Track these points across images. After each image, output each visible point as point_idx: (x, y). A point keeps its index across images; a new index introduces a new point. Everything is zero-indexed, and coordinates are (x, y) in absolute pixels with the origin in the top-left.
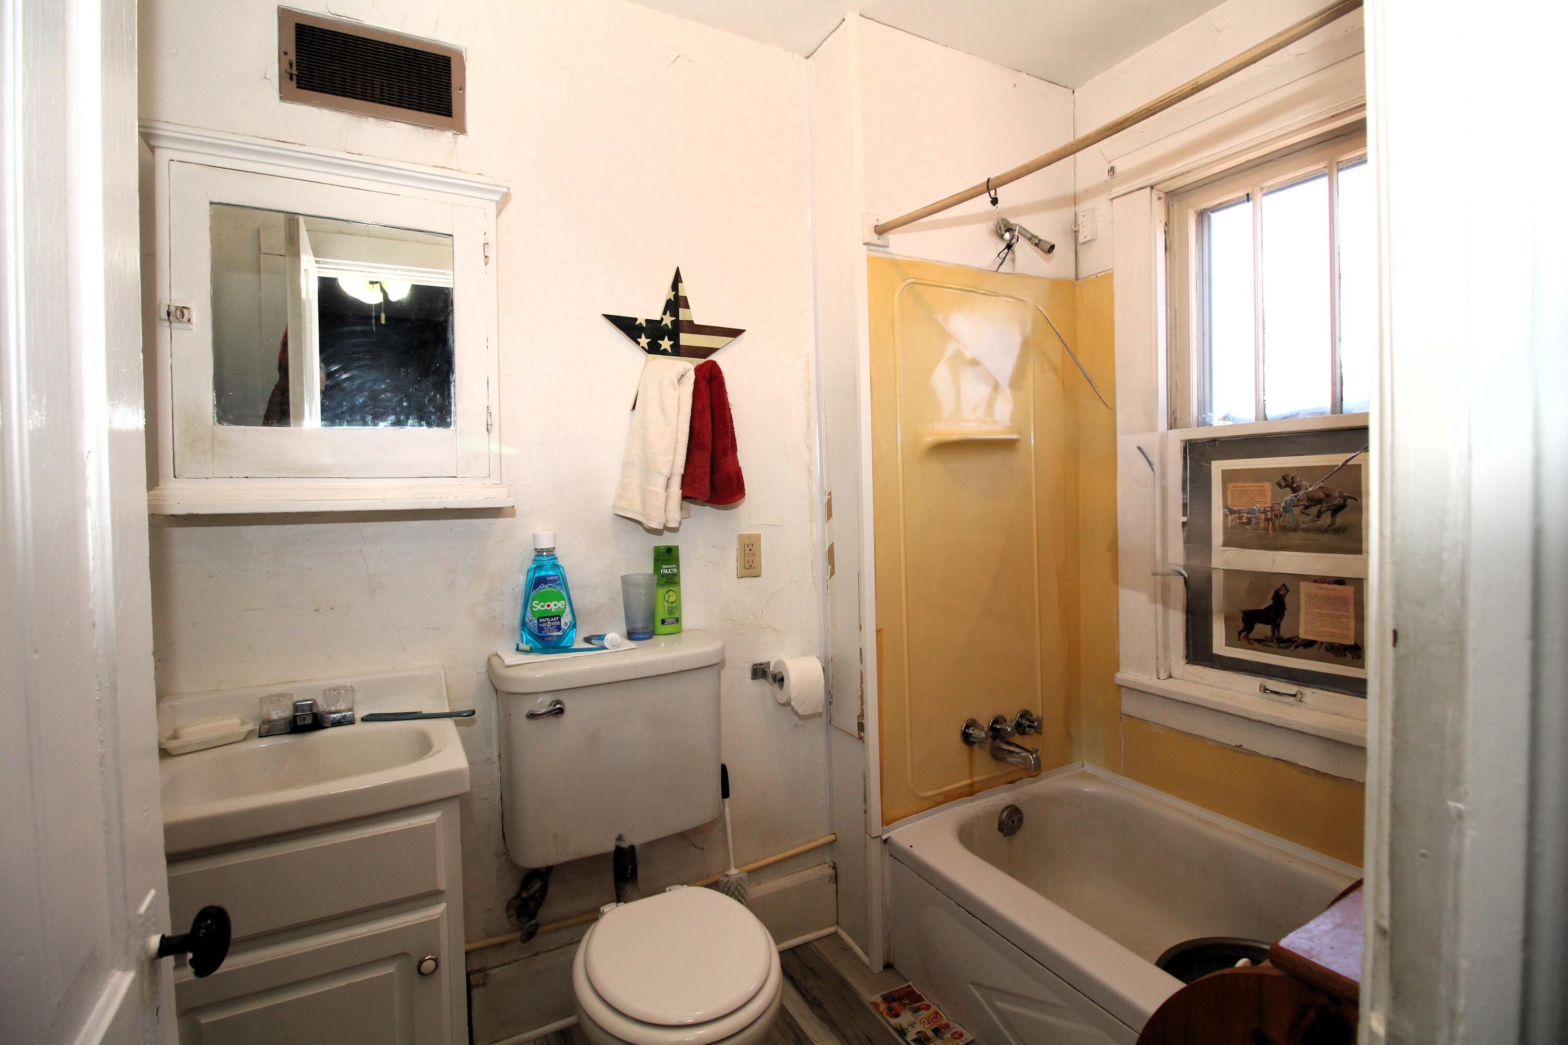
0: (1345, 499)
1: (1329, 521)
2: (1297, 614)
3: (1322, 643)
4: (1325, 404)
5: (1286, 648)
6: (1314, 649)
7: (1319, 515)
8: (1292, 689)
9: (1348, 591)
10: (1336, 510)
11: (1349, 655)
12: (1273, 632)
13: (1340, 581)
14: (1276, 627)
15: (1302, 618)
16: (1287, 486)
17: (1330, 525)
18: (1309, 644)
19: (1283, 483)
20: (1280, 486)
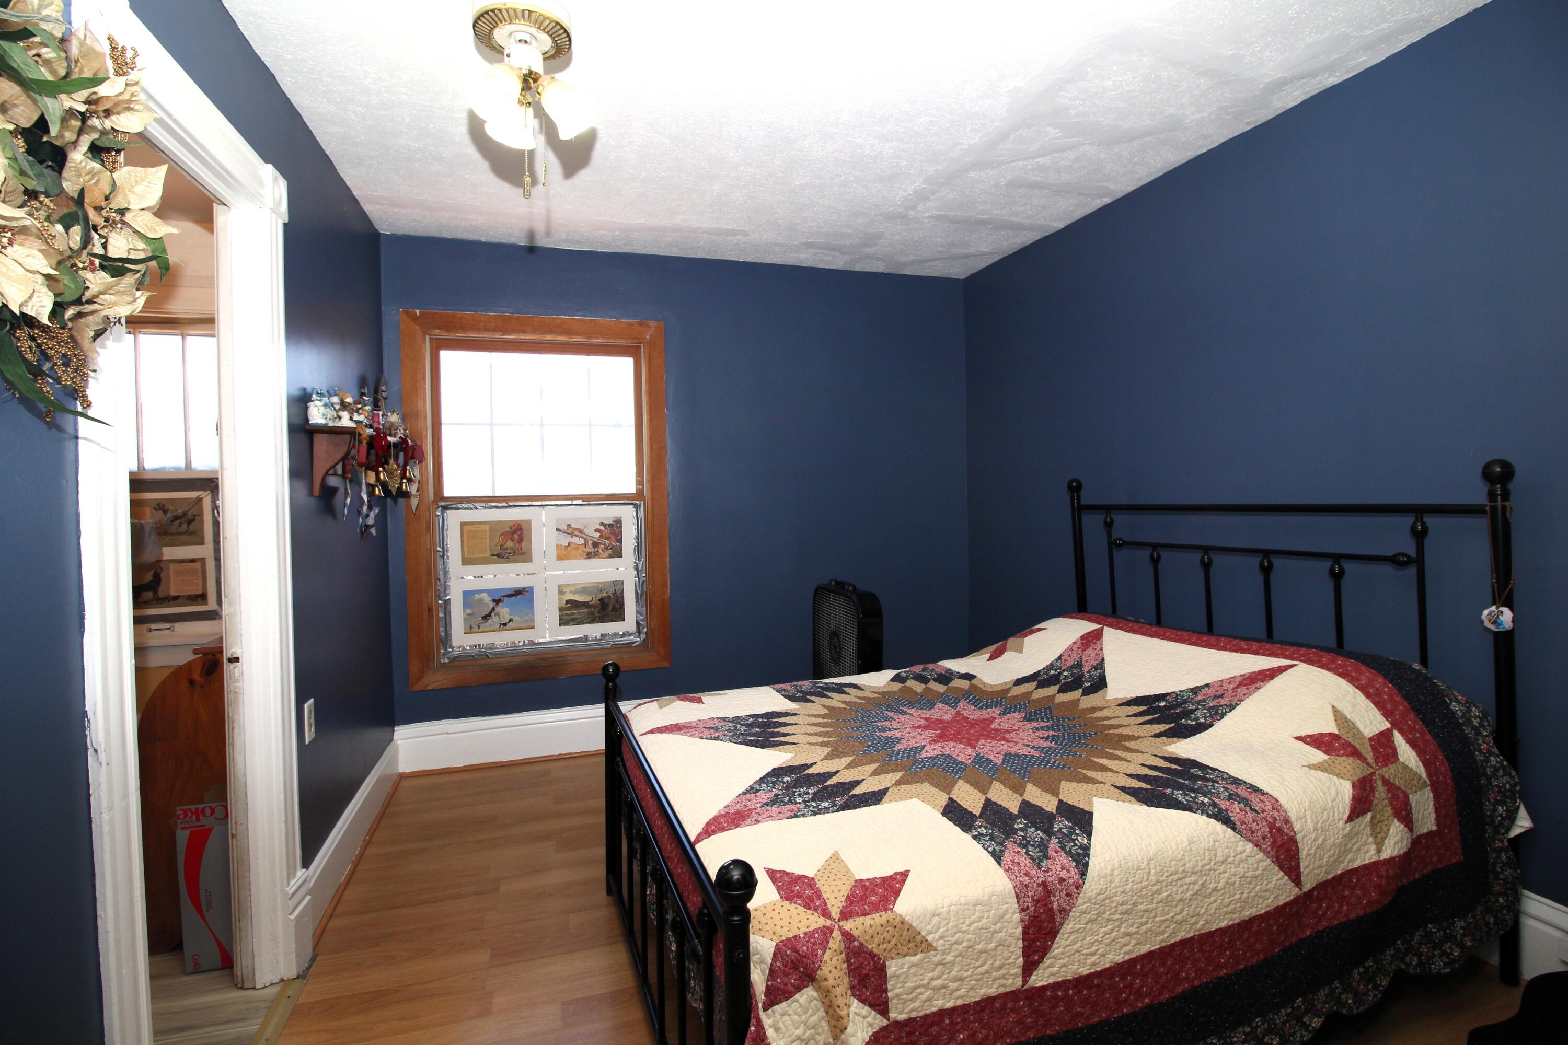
0: (194, 516)
1: (186, 528)
2: (168, 582)
3: (184, 596)
4: (182, 464)
5: (163, 603)
6: (180, 600)
7: (180, 525)
8: (167, 625)
9: (197, 565)
10: (190, 522)
11: (199, 600)
12: (154, 595)
13: (193, 561)
14: (156, 592)
15: (172, 585)
16: (160, 509)
17: (187, 530)
18: (177, 598)
19: (157, 508)
20: (155, 509)
